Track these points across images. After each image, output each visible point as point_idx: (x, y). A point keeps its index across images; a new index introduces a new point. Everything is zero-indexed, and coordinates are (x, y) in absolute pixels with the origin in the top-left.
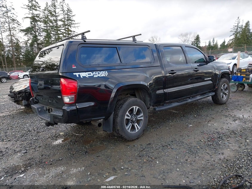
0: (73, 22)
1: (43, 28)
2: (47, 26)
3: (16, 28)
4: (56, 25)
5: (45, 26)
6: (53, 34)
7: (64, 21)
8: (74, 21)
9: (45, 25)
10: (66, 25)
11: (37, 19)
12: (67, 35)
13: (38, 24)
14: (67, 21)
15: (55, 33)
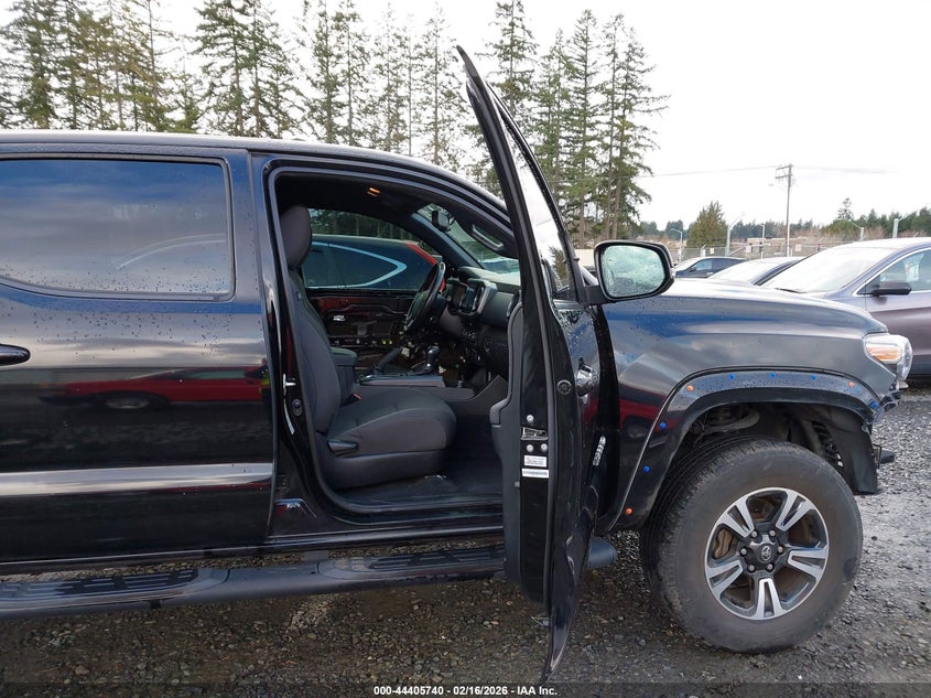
0: (645, 93)
1: (538, 117)
2: (550, 112)
3: (453, 120)
4: (583, 105)
5: (545, 113)
6: (567, 138)
7: (611, 93)
8: (649, 89)
9: (546, 109)
10: (616, 106)
11: (522, 88)
12: (615, 142)
13: (522, 106)
14: (623, 92)
15: (575, 134)
